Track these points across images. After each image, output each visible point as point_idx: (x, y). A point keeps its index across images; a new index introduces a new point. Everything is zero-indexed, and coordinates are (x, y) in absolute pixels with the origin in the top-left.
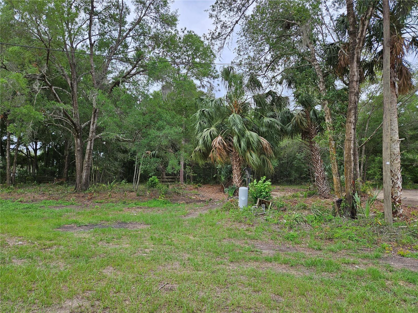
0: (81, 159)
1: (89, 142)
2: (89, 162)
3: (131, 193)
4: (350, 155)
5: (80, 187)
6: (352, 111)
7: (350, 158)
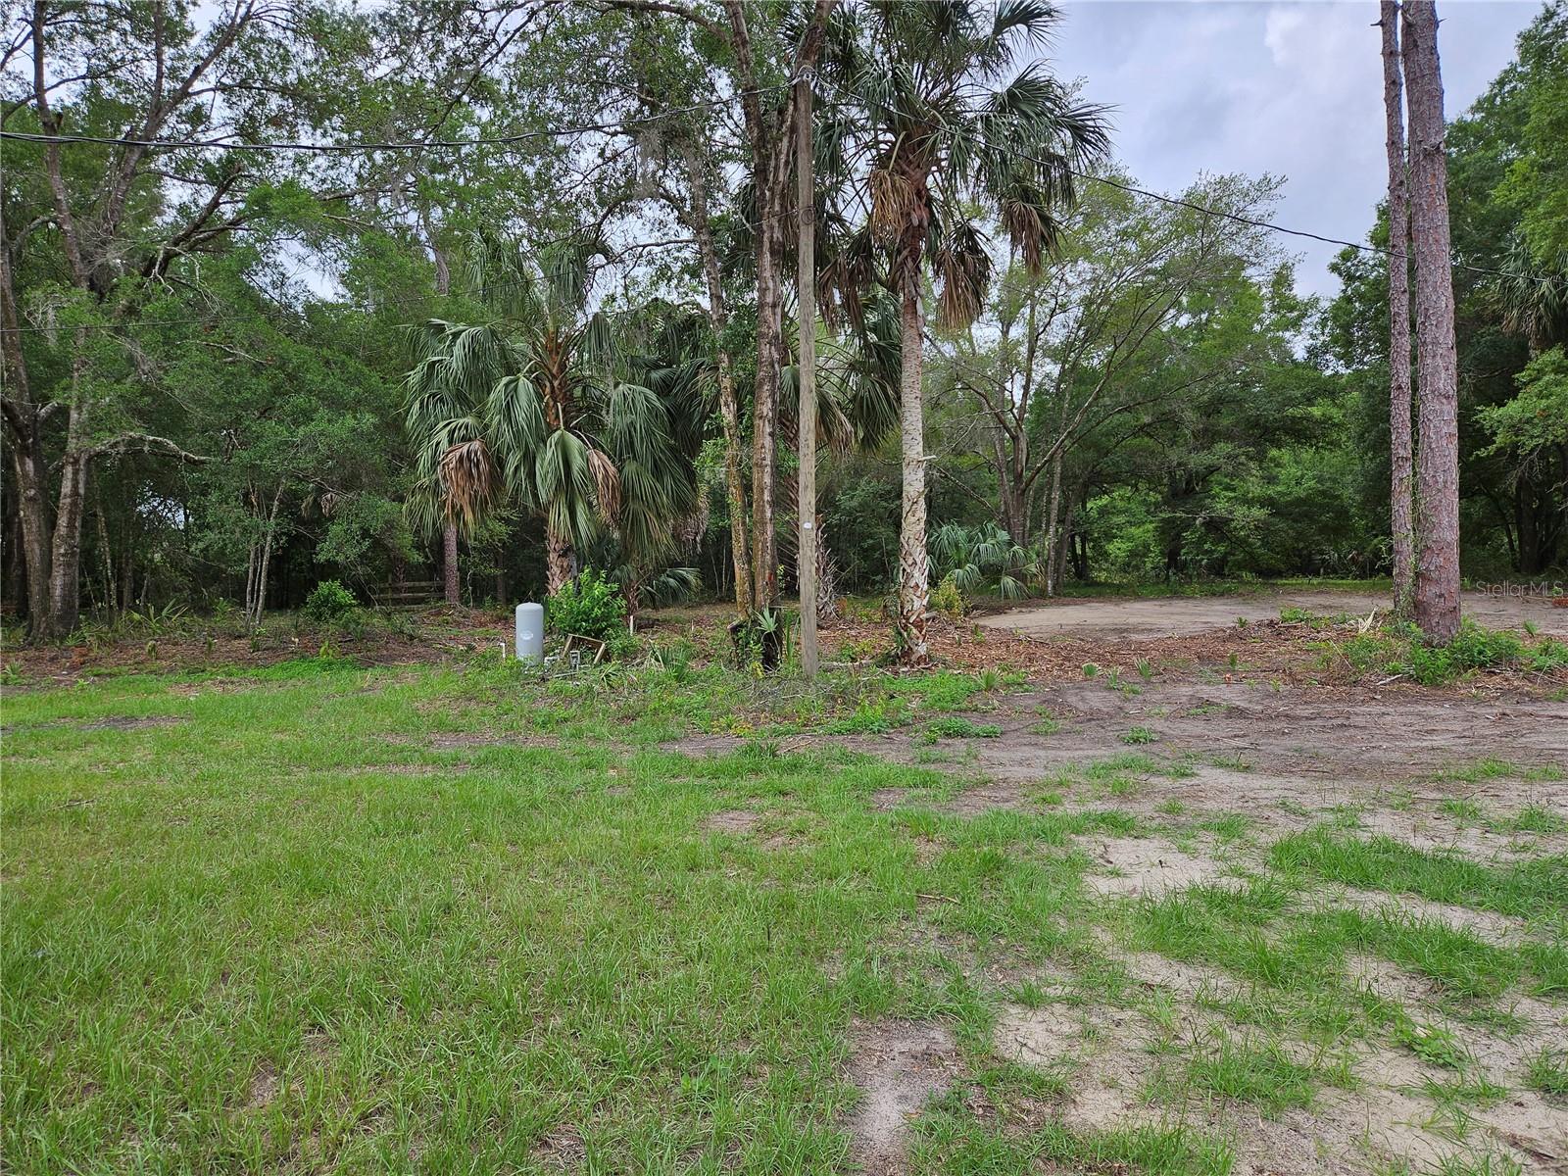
0: (43, 529)
1: (69, 469)
2: (73, 538)
3: (236, 643)
4: (763, 506)
5: (43, 626)
6: (766, 387)
7: (763, 512)
